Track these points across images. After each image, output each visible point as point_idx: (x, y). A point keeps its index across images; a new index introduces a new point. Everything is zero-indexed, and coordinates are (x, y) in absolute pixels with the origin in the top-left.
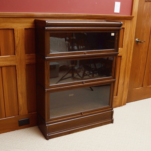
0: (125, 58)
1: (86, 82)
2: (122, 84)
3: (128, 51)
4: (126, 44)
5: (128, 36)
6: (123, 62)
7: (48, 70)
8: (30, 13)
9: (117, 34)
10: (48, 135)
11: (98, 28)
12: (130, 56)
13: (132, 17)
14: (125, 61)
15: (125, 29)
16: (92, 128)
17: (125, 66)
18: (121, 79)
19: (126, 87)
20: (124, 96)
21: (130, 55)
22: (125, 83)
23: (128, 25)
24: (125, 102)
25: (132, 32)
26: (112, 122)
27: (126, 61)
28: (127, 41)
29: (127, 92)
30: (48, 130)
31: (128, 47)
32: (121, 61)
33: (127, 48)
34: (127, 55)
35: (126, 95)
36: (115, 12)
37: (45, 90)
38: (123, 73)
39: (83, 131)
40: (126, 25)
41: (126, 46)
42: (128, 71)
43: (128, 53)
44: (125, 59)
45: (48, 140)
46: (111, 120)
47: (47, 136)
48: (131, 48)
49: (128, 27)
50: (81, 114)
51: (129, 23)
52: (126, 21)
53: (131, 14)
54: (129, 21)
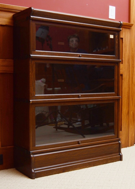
0: (127, 77)
1: (82, 96)
2: (126, 114)
3: (130, 69)
4: (127, 59)
5: (128, 49)
6: (125, 83)
7: (33, 73)
8: (8, 5)
9: (116, 37)
10: (33, 171)
11: (94, 26)
12: (133, 76)
13: (131, 25)
14: (127, 81)
15: (124, 39)
16: (94, 165)
17: (128, 89)
18: (125, 107)
19: (132, 119)
20: (131, 133)
21: (133, 74)
22: (131, 112)
23: (127, 35)
24: (133, 140)
25: (133, 44)
26: (120, 159)
27: (129, 82)
28: (127, 55)
29: (133, 125)
30: (33, 162)
31: (129, 63)
32: (123, 81)
33: (128, 65)
34: (130, 74)
35: (132, 130)
36: (110, 18)
37: (30, 101)
38: (126, 99)
39: (83, 169)
40: (124, 35)
41: (127, 62)
42: (132, 97)
43: (130, 71)
44: (127, 79)
45: (34, 179)
46: (119, 156)
47: (33, 173)
48: (133, 65)
49: (127, 37)
50: (78, 143)
51: (127, 33)
52: (124, 30)
53: (129, 21)
54: (127, 30)
